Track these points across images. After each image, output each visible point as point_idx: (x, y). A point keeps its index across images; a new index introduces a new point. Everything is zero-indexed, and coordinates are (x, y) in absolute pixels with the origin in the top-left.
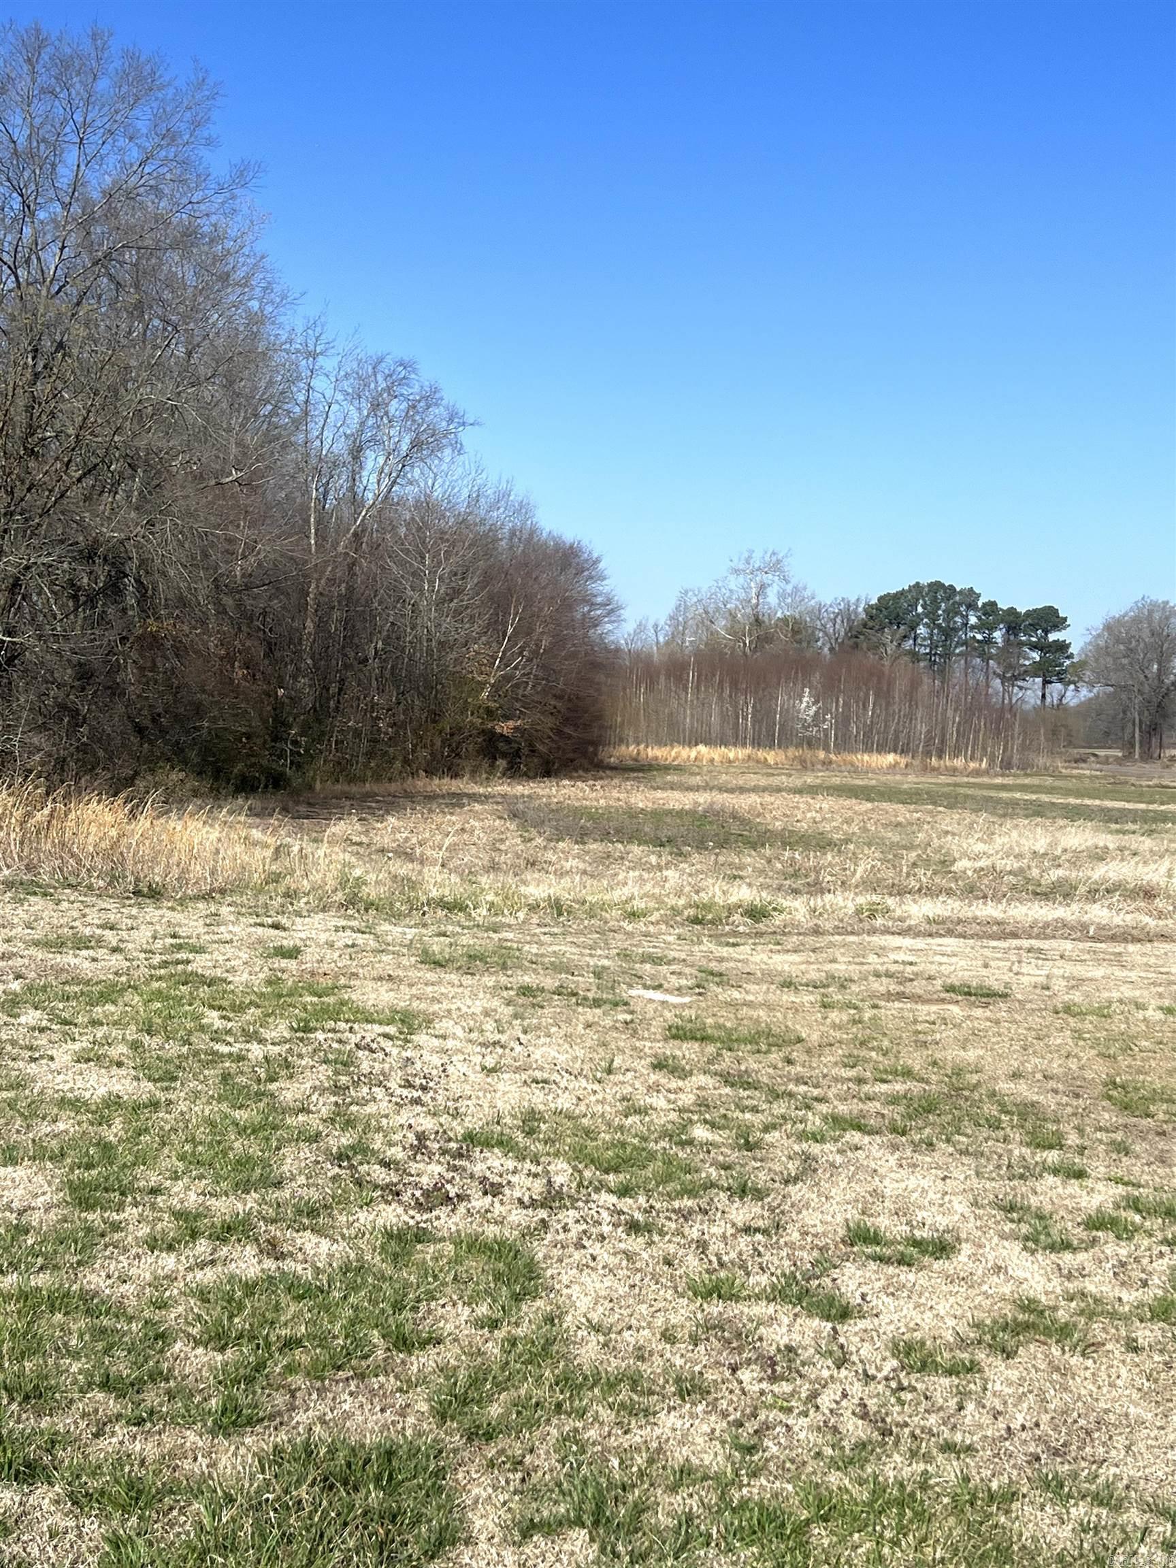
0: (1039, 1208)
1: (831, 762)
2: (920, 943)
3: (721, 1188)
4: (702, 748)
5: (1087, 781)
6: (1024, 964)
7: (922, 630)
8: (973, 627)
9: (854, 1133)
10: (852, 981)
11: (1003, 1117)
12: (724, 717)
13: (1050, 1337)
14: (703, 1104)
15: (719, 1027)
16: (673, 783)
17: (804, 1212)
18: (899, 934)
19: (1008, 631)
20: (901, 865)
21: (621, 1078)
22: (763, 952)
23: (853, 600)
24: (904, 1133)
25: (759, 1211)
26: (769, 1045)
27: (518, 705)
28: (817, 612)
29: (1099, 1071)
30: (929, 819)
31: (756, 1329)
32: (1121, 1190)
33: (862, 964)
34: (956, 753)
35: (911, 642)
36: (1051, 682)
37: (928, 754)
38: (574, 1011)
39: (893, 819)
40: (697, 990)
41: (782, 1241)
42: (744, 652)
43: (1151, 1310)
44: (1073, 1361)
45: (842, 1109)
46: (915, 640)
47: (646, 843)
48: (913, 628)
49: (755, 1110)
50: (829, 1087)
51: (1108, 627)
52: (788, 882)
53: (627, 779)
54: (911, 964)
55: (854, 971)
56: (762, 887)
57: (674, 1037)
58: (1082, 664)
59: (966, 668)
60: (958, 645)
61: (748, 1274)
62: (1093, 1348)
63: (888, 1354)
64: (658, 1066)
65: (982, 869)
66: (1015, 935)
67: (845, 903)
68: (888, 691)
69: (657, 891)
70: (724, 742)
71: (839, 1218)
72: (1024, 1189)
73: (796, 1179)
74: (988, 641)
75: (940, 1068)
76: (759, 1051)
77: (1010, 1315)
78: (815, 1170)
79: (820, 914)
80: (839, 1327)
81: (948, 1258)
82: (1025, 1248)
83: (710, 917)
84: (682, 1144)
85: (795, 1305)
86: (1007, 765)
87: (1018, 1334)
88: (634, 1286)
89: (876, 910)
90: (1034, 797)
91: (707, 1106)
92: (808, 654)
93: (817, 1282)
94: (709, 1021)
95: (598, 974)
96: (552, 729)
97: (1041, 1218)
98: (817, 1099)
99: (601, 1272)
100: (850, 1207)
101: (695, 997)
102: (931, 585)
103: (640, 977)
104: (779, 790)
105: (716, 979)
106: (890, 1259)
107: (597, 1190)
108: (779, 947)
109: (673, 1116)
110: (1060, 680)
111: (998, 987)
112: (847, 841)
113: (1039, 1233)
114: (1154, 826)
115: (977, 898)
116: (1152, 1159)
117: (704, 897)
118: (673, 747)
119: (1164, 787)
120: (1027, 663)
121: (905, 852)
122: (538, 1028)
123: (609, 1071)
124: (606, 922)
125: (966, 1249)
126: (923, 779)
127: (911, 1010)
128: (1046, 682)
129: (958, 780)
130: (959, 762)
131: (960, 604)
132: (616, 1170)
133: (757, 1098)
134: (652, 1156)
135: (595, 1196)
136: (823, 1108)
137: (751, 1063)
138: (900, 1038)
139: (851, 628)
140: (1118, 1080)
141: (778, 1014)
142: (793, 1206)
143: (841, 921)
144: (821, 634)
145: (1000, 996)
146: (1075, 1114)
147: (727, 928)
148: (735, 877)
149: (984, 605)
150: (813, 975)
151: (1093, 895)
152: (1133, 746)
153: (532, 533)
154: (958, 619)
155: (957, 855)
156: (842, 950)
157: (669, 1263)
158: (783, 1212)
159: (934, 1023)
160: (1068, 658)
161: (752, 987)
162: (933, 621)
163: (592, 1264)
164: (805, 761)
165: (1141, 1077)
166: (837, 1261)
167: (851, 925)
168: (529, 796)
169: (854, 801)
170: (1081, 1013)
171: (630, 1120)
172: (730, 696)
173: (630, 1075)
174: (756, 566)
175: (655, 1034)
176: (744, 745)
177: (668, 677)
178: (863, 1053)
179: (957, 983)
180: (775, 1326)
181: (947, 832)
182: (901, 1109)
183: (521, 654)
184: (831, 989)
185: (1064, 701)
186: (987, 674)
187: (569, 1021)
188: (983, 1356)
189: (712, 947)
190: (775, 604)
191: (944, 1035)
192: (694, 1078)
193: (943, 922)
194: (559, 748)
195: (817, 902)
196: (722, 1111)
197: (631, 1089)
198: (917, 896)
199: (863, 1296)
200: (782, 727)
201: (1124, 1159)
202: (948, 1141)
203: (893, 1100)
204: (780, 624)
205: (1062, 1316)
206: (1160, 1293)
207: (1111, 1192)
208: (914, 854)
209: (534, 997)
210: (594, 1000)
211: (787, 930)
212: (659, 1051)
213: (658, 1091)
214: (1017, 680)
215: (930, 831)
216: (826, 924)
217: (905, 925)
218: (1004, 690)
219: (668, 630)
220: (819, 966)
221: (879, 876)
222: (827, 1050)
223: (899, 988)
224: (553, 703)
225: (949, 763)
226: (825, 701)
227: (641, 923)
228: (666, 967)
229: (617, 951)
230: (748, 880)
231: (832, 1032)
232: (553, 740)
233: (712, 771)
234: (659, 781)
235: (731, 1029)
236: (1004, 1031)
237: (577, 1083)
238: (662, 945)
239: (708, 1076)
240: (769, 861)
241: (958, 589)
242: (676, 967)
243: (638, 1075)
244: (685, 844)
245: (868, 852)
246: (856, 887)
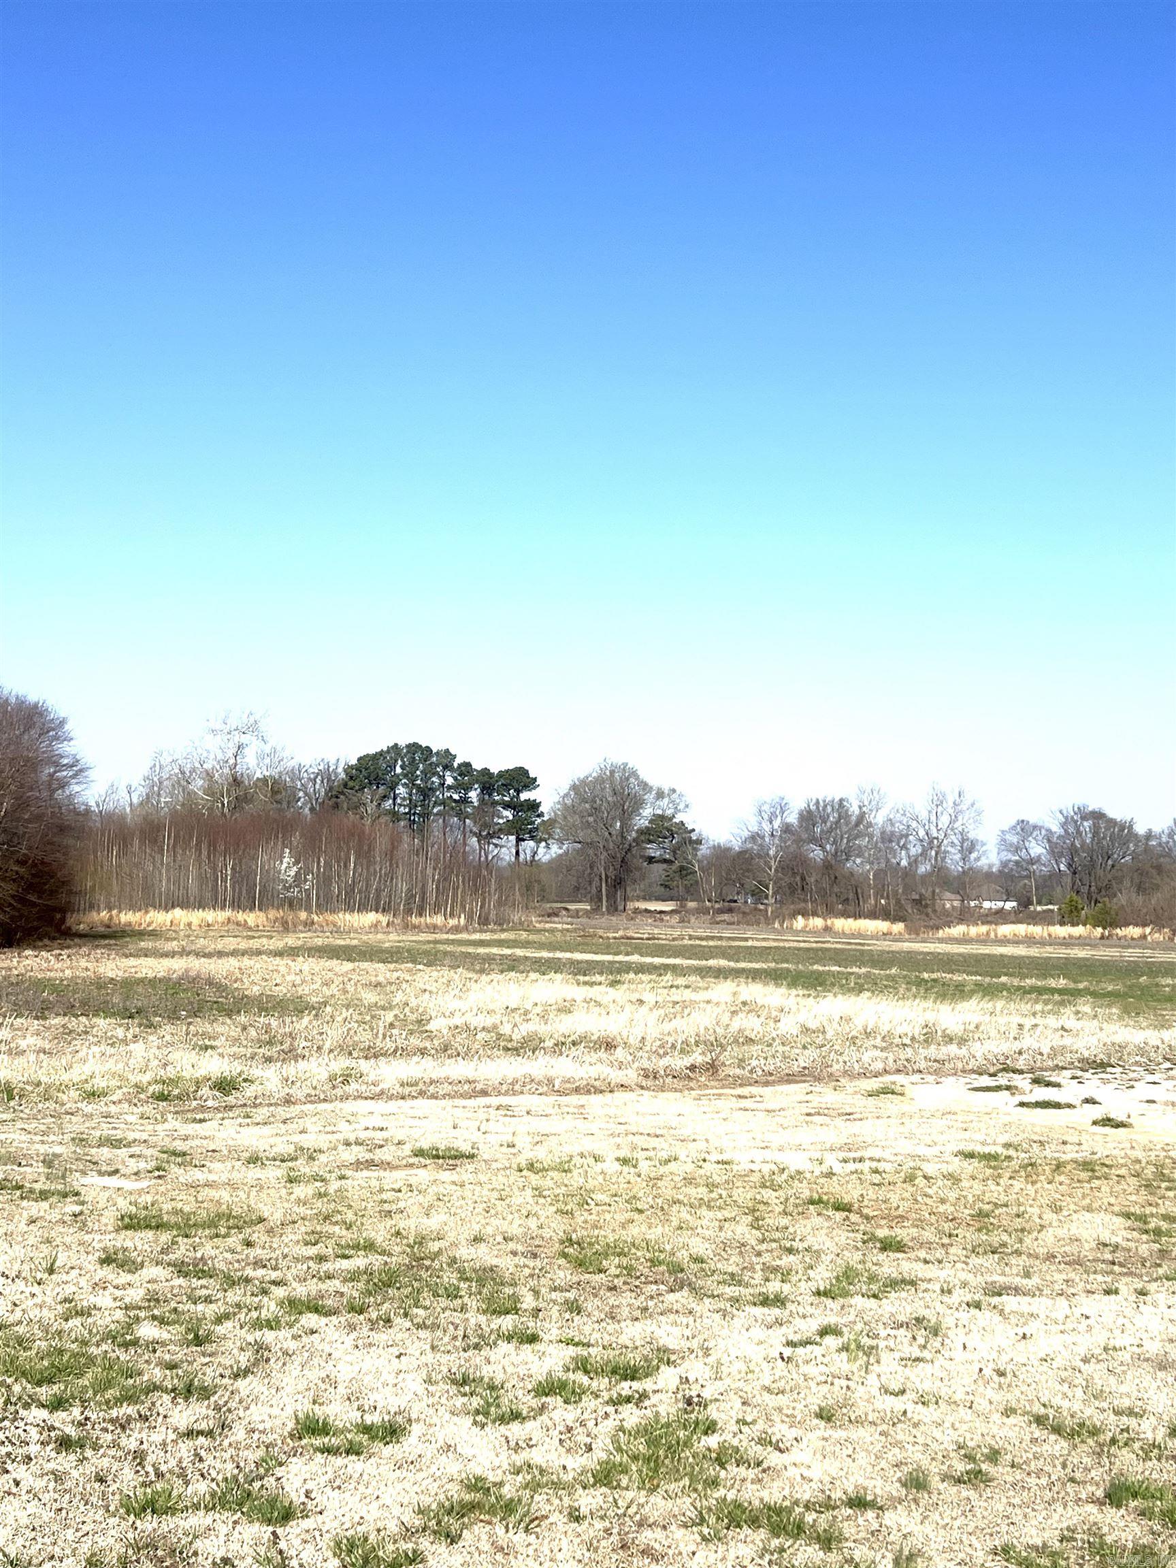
0: (492, 1379)
1: (313, 923)
2: (393, 1106)
3: (166, 1391)
4: (178, 913)
5: (559, 935)
6: (491, 1123)
7: (401, 790)
8: (449, 787)
9: (310, 1315)
10: (321, 1151)
11: (462, 1285)
12: (202, 879)
13: (495, 1515)
14: (154, 1299)
15: (176, 1212)
16: (147, 949)
17: (253, 1406)
18: (372, 1098)
19: (482, 791)
20: (378, 1026)
21: (65, 1277)
22: (232, 1126)
23: (332, 762)
24: (361, 1312)
25: (204, 1411)
26: (229, 1228)
28: (295, 774)
29: (556, 1227)
30: (408, 978)
31: (191, 1543)
32: (572, 1351)
33: (333, 1133)
34: (436, 910)
35: (390, 802)
36: (524, 840)
37: (409, 912)
38: (18, 1205)
39: (373, 979)
40: (157, 1173)
41: (226, 1443)
42: (223, 813)
43: (594, 1476)
44: (516, 1539)
45: (301, 1291)
46: (395, 799)
47: (113, 1015)
48: (393, 788)
49: (208, 1300)
50: (289, 1268)
51: (574, 787)
52: (261, 1050)
53: (97, 946)
54: (382, 1129)
55: (323, 1141)
56: (235, 1057)
57: (127, 1227)
58: (552, 822)
59: (445, 826)
60: (436, 804)
61: (187, 1483)
62: (536, 1523)
63: (330, 1554)
64: (107, 1261)
65: (457, 1027)
66: (484, 1093)
67: (316, 1069)
68: (369, 850)
69: (120, 1067)
70: (201, 905)
71: (289, 1411)
72: (478, 1359)
73: (246, 1372)
74: (465, 801)
75: (403, 1238)
76: (217, 1236)
77: (456, 1496)
78: (268, 1360)
79: (293, 1083)
80: (279, 1531)
81: (398, 1442)
82: (475, 1423)
83: (176, 1092)
84: (126, 1345)
85: (235, 1512)
86: (484, 921)
87: (463, 1516)
88: (60, 1510)
89: (350, 1076)
90: (507, 951)
91: (157, 1300)
92: (288, 815)
93: (259, 1483)
94: (167, 1207)
95: (48, 1162)
96: (13, 897)
97: (492, 1388)
98: (274, 1283)
99: (25, 1498)
100: (300, 1397)
101: (154, 1181)
102: (408, 746)
103: (94, 1163)
104: (259, 953)
105: (179, 1160)
106: (338, 1449)
107: (27, 1406)
108: (249, 1120)
109: (119, 1315)
110: (532, 838)
111: (465, 1148)
112: (325, 1004)
113: (489, 1405)
114: (619, 977)
115: (450, 1057)
116: (603, 1316)
117: (171, 1072)
118: (147, 912)
119: (628, 938)
120: (501, 821)
121: (382, 1012)
123: (51, 1271)
124: (63, 1104)
125: (416, 1429)
126: (404, 938)
127: (378, 1179)
128: (519, 840)
129: (438, 936)
130: (439, 920)
131: (437, 765)
132: (50, 1381)
133: (209, 1286)
134: (91, 1360)
135: (23, 1413)
136: (280, 1292)
137: (208, 1250)
138: (366, 1209)
139: (331, 789)
140: (574, 1236)
141: (242, 1194)
142: (241, 1402)
143: (315, 1088)
144: (301, 794)
145: (467, 1157)
146: (532, 1276)
147: (194, 1103)
148: (207, 1048)
149: (460, 766)
150: (283, 1148)
151: (559, 1047)
152: (600, 900)
154: (435, 779)
155: (433, 1014)
156: (314, 1119)
157: (101, 1480)
158: (229, 1411)
159: (400, 1191)
160: (538, 816)
161: (216, 1166)
162: (413, 781)
163: (14, 1490)
164: (287, 922)
165: (596, 1232)
166: (283, 1457)
167: (324, 1092)
169: (335, 962)
170: (544, 1170)
171: (71, 1323)
172: (209, 858)
173: (74, 1273)
174: (234, 725)
175: (106, 1225)
176: (223, 908)
177: (142, 842)
178: (326, 1228)
179: (426, 1146)
180: (212, 1537)
181: (425, 991)
182: (361, 1285)
184: (298, 1163)
185: (537, 858)
186: (464, 832)
187: (10, 1218)
188: (427, 1544)
189: (177, 1124)
190: (254, 766)
191: (409, 1203)
192: (145, 1271)
193: (416, 1084)
194: (21, 916)
195: (291, 1070)
196: (173, 1305)
197: (74, 1289)
198: (391, 1058)
199: (308, 1494)
200: (264, 888)
201: (576, 1318)
202: (406, 1315)
203: (353, 1277)
204: (260, 784)
205: (508, 1491)
206: (604, 1456)
207: (562, 1354)
208: (392, 1014)
210: (41, 1192)
211: (258, 1102)
212: (108, 1244)
213: (104, 1288)
214: (492, 837)
215: (408, 990)
216: (298, 1093)
217: (378, 1090)
218: (481, 848)
219: (143, 791)
220: (289, 1138)
221: (356, 1039)
222: (289, 1229)
223: (368, 1156)
224: (16, 868)
225: (428, 920)
226: (306, 859)
227: (102, 1103)
228: (124, 1150)
229: (72, 1135)
230: (220, 1050)
231: (296, 1209)
232: (14, 908)
233: (189, 936)
234: (132, 948)
235: (190, 1214)
236: (468, 1194)
237: (14, 1287)
238: (122, 1126)
239: (160, 1268)
240: (244, 1029)
241: (435, 751)
242: (135, 1150)
243: (83, 1272)
244: (156, 1015)
245: (345, 1014)
246: (331, 1051)
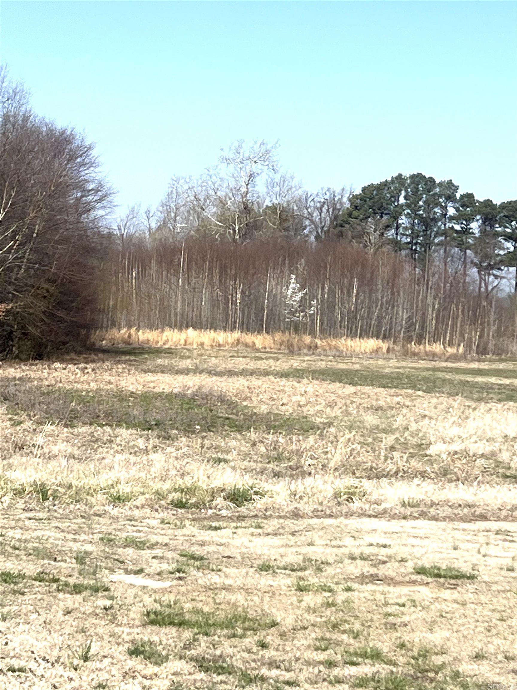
1: (316, 347)
2: (395, 525)
4: (191, 333)
6: (490, 546)
7: (403, 220)
8: (451, 218)
10: (328, 564)
12: (214, 303)
15: (197, 611)
16: (164, 366)
18: (375, 517)
19: (484, 222)
20: (380, 448)
21: (98, 665)
22: (245, 535)
23: (338, 190)
26: (245, 629)
27: (11, 288)
28: (303, 202)
30: (408, 403)
33: (339, 547)
34: (435, 339)
35: (393, 231)
37: (409, 339)
38: (55, 597)
39: (374, 403)
40: (178, 575)
42: (234, 240)
46: (397, 228)
47: (135, 426)
48: (396, 218)
50: (301, 670)
52: (271, 466)
53: (119, 362)
54: (385, 546)
55: (330, 554)
56: (246, 470)
57: (153, 623)
59: (446, 258)
60: (437, 235)
64: (135, 652)
65: (456, 453)
66: (484, 518)
68: (372, 278)
69: (143, 475)
70: (213, 326)
74: (466, 232)
75: (408, 650)
76: (234, 636)
79: (301, 498)
83: (193, 500)
86: (482, 351)
89: (354, 494)
90: (507, 381)
92: (295, 242)
94: (188, 606)
95: (80, 559)
96: (44, 312)
101: (175, 582)
102: (413, 177)
103: (122, 562)
104: (266, 373)
105: (198, 563)
108: (260, 531)
111: (466, 569)
112: (330, 424)
115: (450, 481)
117: (188, 482)
118: (163, 331)
120: (502, 253)
121: (384, 435)
122: (17, 615)
123: (86, 658)
124: (91, 507)
126: (403, 364)
127: (383, 593)
129: (437, 364)
130: (437, 348)
131: (440, 196)
137: (226, 648)
138: (372, 620)
139: (336, 218)
141: (256, 599)
143: (321, 504)
144: (307, 222)
145: (468, 578)
147: (210, 512)
148: (220, 461)
149: (462, 197)
150: (293, 558)
153: (26, 119)
154: (437, 210)
155: (433, 440)
156: (321, 533)
159: (404, 605)
161: (231, 571)
162: (414, 212)
164: (292, 346)
167: (329, 508)
168: (20, 379)
169: (338, 385)
172: (220, 281)
173: (106, 661)
174: (246, 155)
175: (134, 619)
176: (233, 329)
177: (160, 263)
178: (335, 636)
179: (427, 565)
181: (424, 416)
183: (13, 238)
184: (307, 573)
186: (465, 263)
187: (49, 608)
189: (195, 530)
190: (264, 194)
191: (413, 616)
192: (169, 664)
193: (417, 505)
194: (51, 331)
195: (299, 485)
197: (107, 676)
198: (393, 480)
200: (271, 312)
204: (269, 212)
208: (393, 437)
209: (16, 583)
210: (75, 586)
211: (268, 513)
212: (137, 637)
213: (134, 677)
214: (492, 269)
215: (408, 415)
216: (306, 507)
217: (381, 508)
218: (481, 278)
219: (160, 216)
220: (297, 549)
221: (359, 459)
222: (300, 634)
223: (373, 571)
224: (46, 286)
225: (428, 348)
226: (311, 287)
227: (127, 508)
228: (148, 551)
229: (101, 535)
230: (232, 464)
231: (306, 615)
232: (45, 324)
233: (202, 355)
234: (150, 364)
235: (209, 614)
236: (470, 613)
237: (53, 671)
238: (146, 529)
239: (183, 662)
240: (254, 444)
241: (437, 181)
242: (158, 552)
243: (115, 661)
244: (173, 428)
245: (348, 435)
246: (336, 470)
